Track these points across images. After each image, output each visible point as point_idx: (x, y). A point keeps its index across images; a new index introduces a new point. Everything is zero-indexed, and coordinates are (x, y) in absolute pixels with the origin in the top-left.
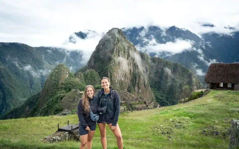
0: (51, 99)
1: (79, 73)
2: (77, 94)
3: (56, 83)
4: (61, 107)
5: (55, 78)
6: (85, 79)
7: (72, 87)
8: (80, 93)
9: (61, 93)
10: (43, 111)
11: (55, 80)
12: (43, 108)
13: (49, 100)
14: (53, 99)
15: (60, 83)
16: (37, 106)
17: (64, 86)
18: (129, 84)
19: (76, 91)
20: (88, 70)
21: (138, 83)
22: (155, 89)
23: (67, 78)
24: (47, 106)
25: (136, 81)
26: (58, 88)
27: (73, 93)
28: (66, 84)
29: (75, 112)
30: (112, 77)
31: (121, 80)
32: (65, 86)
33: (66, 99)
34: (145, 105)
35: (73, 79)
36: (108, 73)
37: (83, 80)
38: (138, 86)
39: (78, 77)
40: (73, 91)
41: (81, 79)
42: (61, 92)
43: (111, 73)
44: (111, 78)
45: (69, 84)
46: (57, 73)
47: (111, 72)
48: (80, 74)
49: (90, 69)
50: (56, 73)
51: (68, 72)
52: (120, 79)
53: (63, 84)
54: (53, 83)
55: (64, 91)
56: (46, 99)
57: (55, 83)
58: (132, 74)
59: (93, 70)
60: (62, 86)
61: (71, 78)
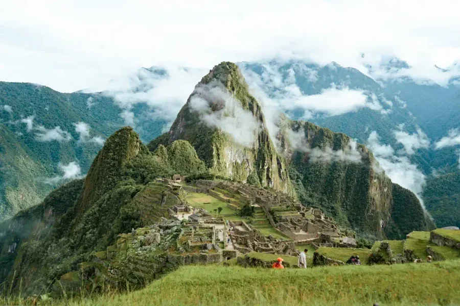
0: (107, 196)
1: (159, 147)
2: (167, 187)
3: (116, 165)
4: (135, 211)
5: (114, 155)
6: (170, 159)
7: (147, 173)
8: (173, 186)
9: (126, 185)
10: (91, 217)
11: (114, 159)
12: (89, 212)
13: (102, 197)
14: (110, 196)
15: (124, 163)
16: (75, 209)
17: (131, 170)
18: (250, 171)
19: (166, 182)
20: (176, 141)
21: (268, 169)
22: (297, 182)
23: (137, 156)
24: (98, 208)
25: (263, 166)
26: (119, 175)
27: (159, 185)
28: (135, 166)
29: (187, 224)
30: (221, 156)
31: (236, 164)
32: (133, 170)
33: (145, 197)
34: (299, 213)
35: (149, 157)
36: (212, 149)
37: (167, 160)
38: (268, 175)
39: (157, 155)
40: (160, 181)
41: (162, 158)
42: (126, 182)
43: (218, 149)
44: (219, 159)
45: (142, 167)
46: (117, 144)
47: (218, 146)
48: (162, 148)
49: (180, 140)
50: (116, 146)
51: (138, 144)
52: (234, 161)
53: (129, 167)
54: (110, 164)
55: (131, 180)
56: (96, 196)
57: (114, 164)
58: (256, 153)
59: (185, 141)
60: (128, 171)
61: (145, 156)
